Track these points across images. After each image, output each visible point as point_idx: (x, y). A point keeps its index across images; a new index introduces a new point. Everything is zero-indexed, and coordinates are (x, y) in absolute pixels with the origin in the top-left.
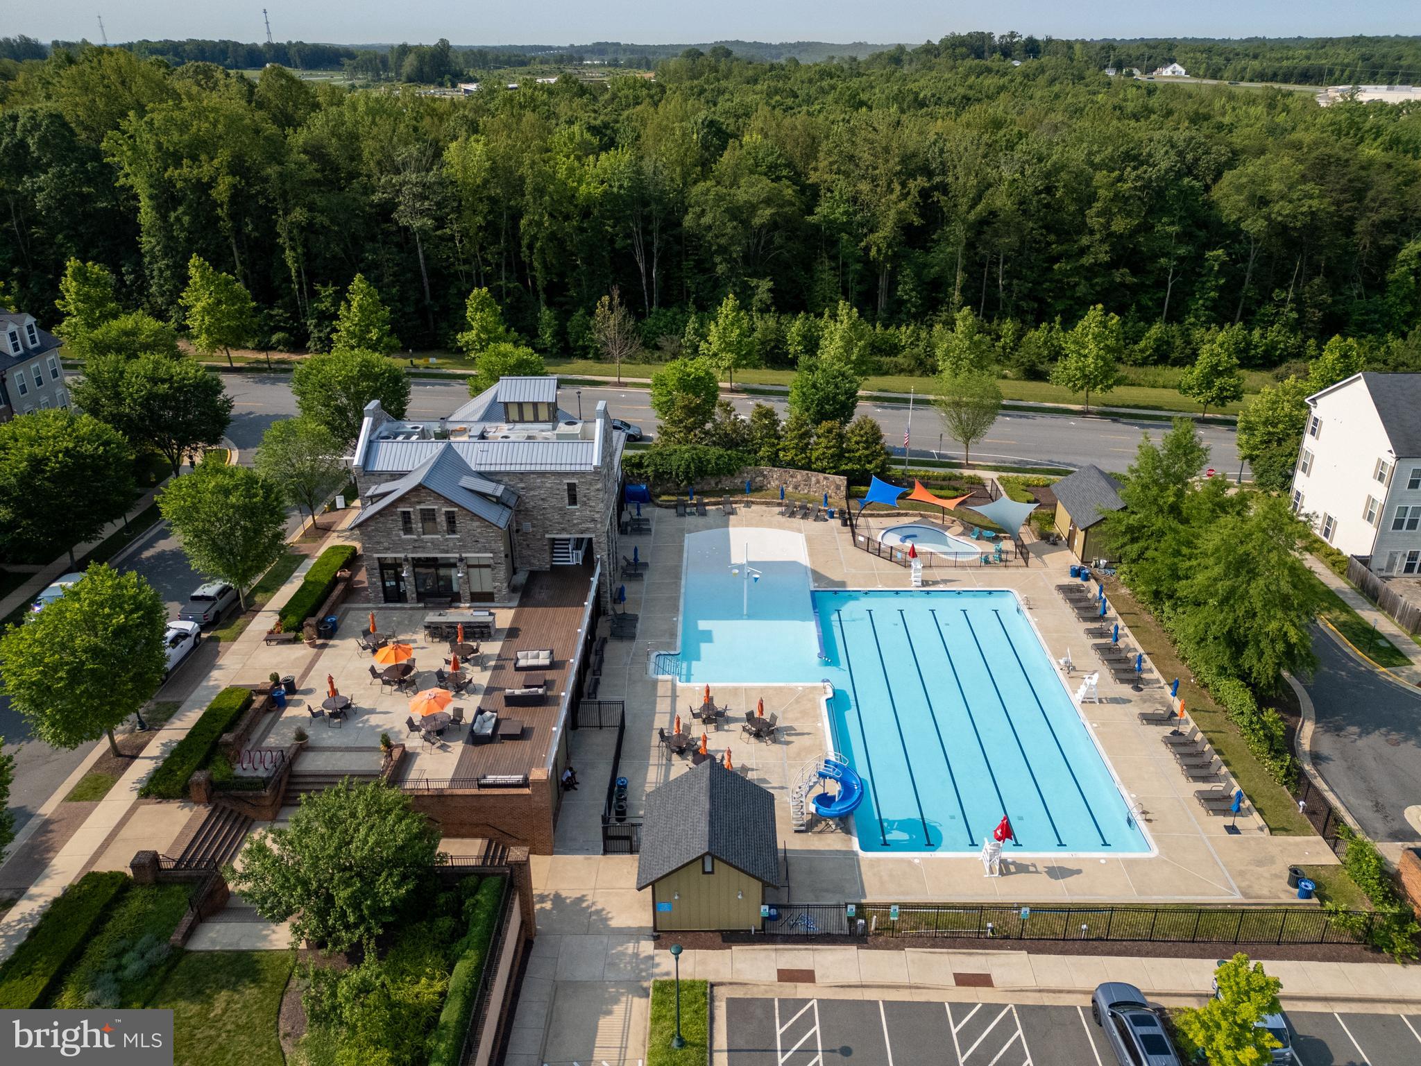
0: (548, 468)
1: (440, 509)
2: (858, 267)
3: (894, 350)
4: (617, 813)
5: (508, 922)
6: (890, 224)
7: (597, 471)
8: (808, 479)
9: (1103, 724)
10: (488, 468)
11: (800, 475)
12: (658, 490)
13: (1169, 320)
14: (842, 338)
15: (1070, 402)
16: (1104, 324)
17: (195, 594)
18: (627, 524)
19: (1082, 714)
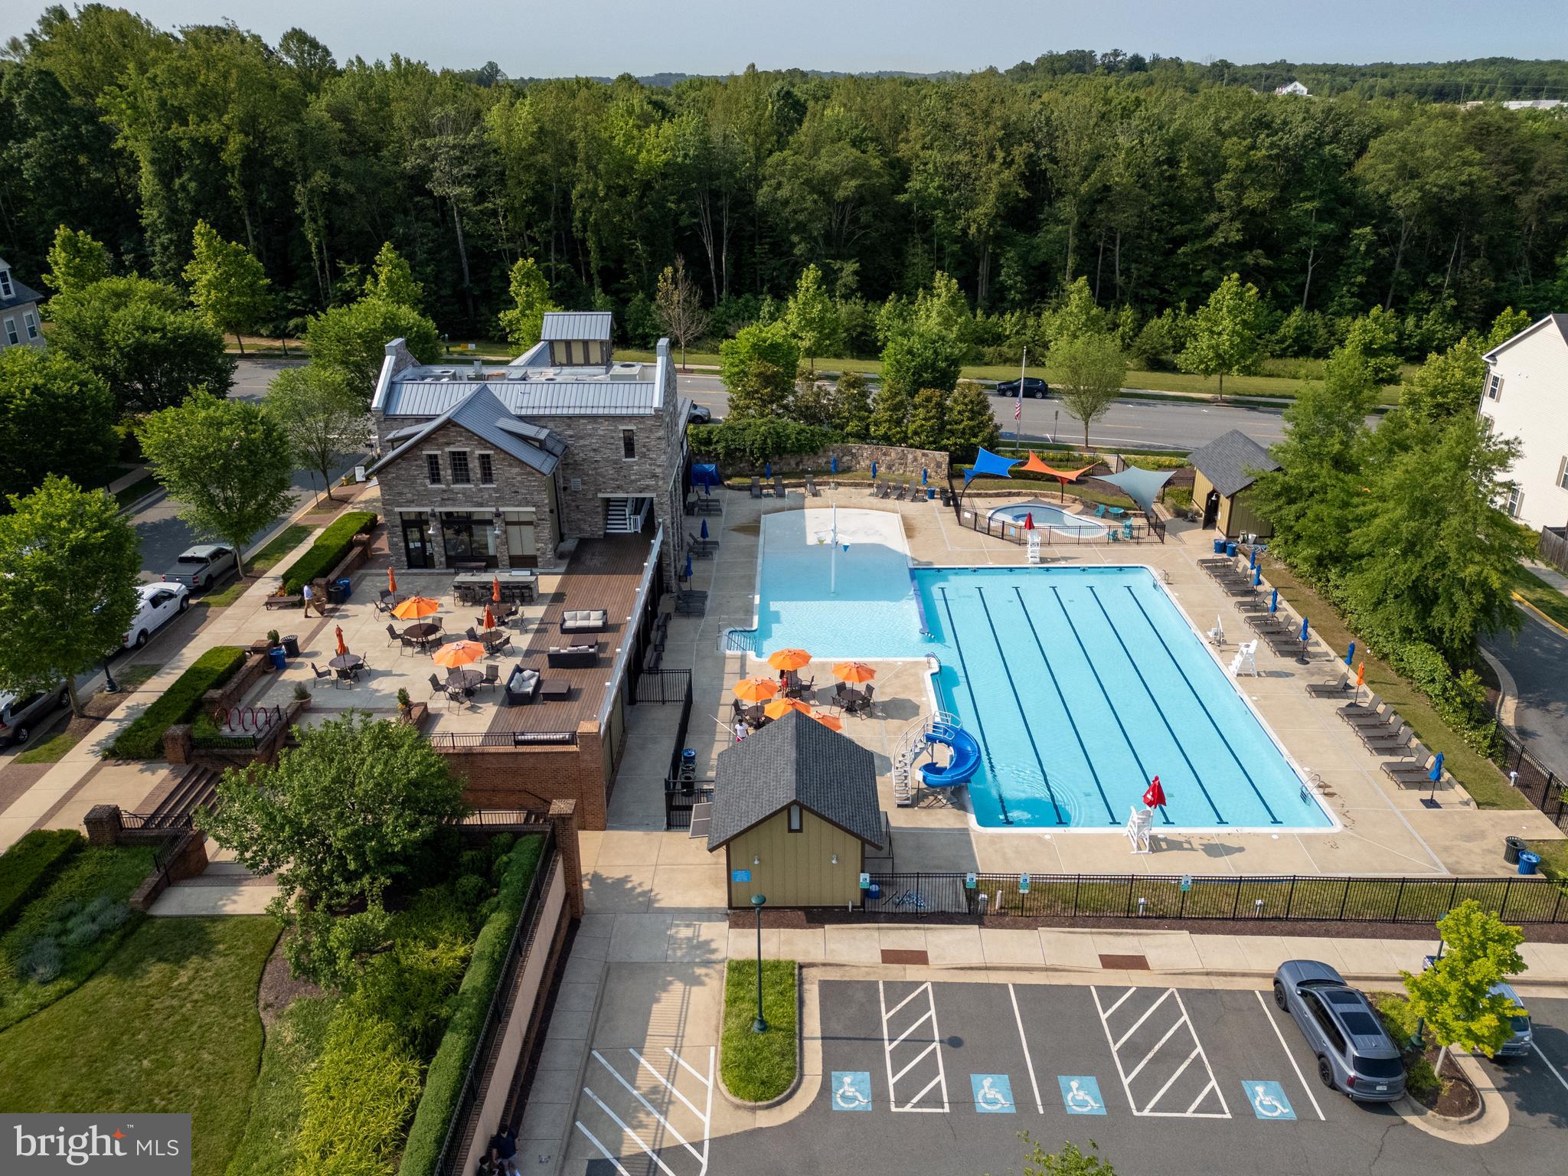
0: (601, 411)
1: (472, 452)
2: (956, 247)
3: (998, 339)
4: (684, 785)
5: (549, 884)
6: (992, 197)
7: (658, 415)
8: (904, 457)
9: (1265, 698)
10: (529, 412)
11: (894, 452)
12: (729, 471)
13: (1310, 308)
14: (940, 313)
15: (1200, 391)
16: (1240, 296)
17: (184, 555)
18: (693, 504)
19: (1238, 687)
